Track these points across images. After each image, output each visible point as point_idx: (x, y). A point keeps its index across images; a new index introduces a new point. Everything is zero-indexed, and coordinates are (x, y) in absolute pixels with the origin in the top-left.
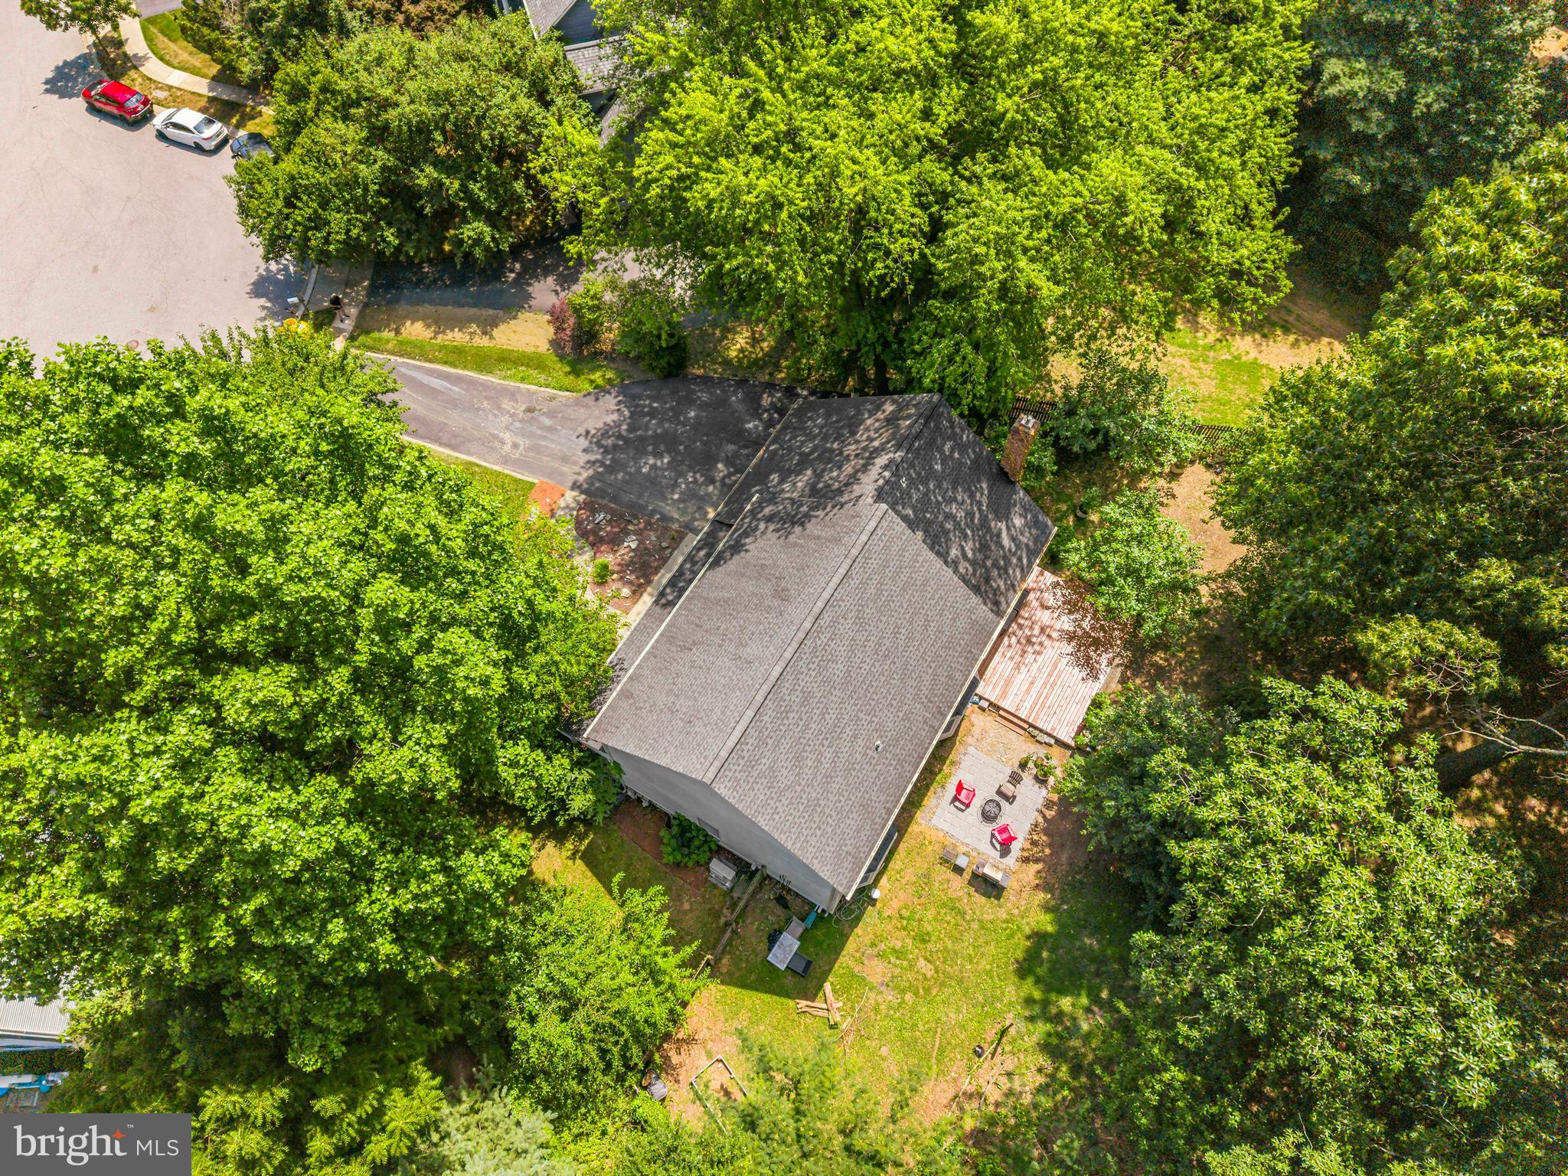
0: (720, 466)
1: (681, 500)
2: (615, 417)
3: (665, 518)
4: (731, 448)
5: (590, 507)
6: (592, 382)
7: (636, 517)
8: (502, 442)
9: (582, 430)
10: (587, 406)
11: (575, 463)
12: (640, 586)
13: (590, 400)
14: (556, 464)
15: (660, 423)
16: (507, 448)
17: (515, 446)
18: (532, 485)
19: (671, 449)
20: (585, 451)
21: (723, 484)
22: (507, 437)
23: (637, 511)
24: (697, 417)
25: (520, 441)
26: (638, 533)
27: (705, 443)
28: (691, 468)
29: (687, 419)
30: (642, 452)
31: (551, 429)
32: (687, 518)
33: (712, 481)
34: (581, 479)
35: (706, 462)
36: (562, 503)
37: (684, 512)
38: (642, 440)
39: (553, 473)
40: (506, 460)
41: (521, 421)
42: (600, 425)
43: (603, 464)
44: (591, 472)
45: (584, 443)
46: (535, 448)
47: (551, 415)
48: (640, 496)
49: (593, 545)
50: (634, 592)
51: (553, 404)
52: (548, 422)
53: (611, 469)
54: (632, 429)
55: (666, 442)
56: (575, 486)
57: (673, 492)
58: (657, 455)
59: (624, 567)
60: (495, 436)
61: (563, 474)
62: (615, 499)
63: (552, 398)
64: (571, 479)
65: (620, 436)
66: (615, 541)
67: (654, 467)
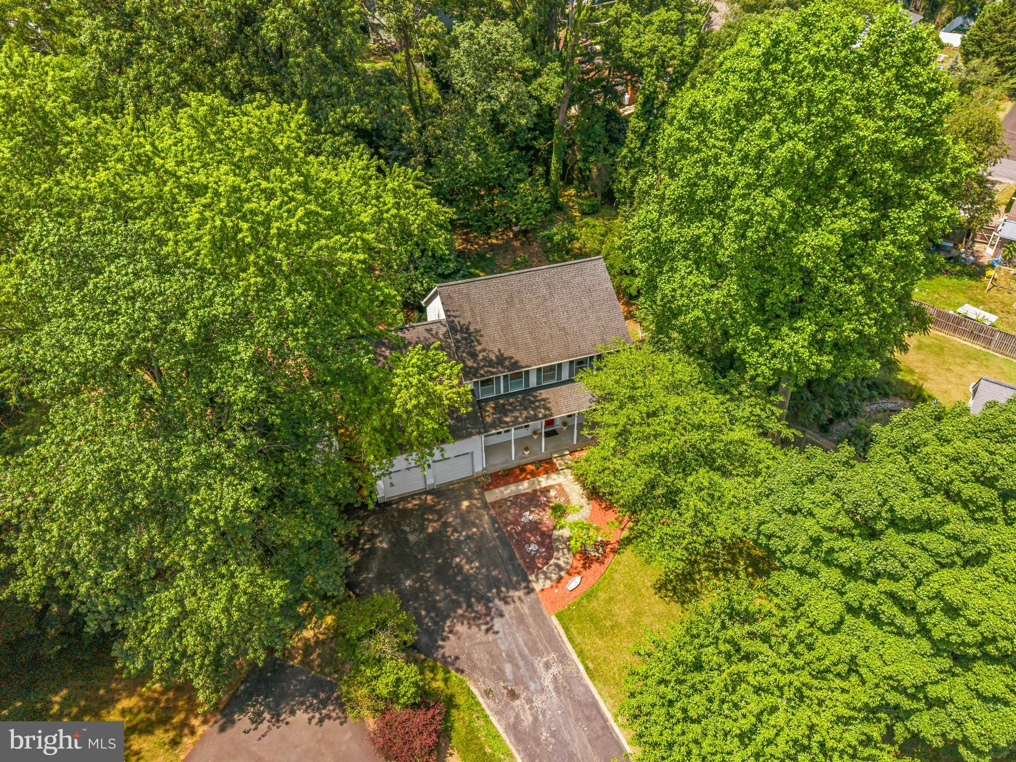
0: (430, 530)
1: (474, 525)
2: (459, 628)
3: (493, 520)
4: (412, 538)
5: (532, 565)
6: (446, 680)
7: (511, 534)
8: (555, 679)
9: (490, 637)
10: (470, 658)
11: (516, 609)
12: (542, 492)
13: (462, 664)
14: (530, 620)
15: (436, 592)
16: (554, 670)
17: (547, 666)
18: (560, 617)
19: (447, 565)
20: (501, 615)
21: (440, 517)
22: (548, 681)
23: (504, 540)
24: (407, 578)
25: (540, 667)
26: (516, 522)
27: (424, 552)
28: (448, 542)
29: (415, 581)
30: (467, 578)
31: (511, 658)
32: (482, 511)
33: (446, 525)
34: (521, 593)
35: (437, 541)
36: (548, 584)
37: (480, 517)
38: (457, 590)
39: (539, 616)
40: (563, 658)
41: (527, 688)
42: (474, 629)
43: (499, 592)
44: (511, 593)
45: (498, 624)
46: (535, 650)
47: (499, 674)
48: (495, 547)
49: (550, 536)
50: (548, 491)
51: (491, 685)
52: (508, 668)
53: (495, 583)
54: (458, 604)
55: (445, 574)
56: (530, 591)
57: (474, 534)
58: (459, 567)
59: (543, 507)
60: (557, 689)
61: (531, 608)
62: (512, 558)
63: (487, 693)
64: (528, 599)
65: (470, 606)
66: (535, 526)
67: (469, 561)
